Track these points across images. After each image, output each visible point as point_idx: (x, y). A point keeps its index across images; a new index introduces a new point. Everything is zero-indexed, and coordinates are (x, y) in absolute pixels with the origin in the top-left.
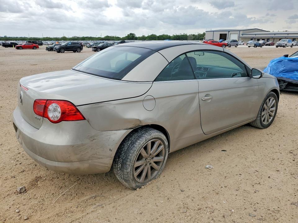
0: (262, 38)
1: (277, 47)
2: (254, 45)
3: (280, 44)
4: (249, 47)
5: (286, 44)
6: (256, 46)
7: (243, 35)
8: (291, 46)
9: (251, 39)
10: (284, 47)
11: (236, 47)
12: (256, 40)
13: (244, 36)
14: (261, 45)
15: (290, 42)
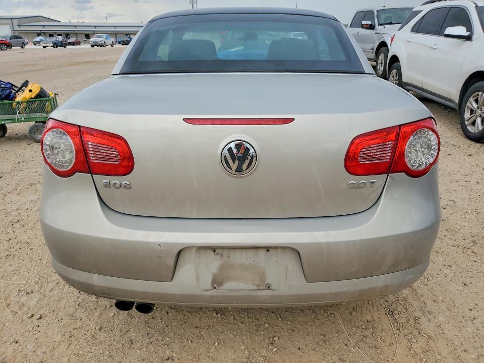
0: (56, 33)
1: (93, 46)
2: (52, 45)
3: (96, 42)
4: (44, 47)
5: (105, 42)
6: (56, 45)
7: (19, 26)
8: (112, 46)
9: (39, 35)
10: (101, 46)
11: (22, 47)
12: (48, 35)
13: (22, 28)
14: (63, 45)
15: (109, 39)
